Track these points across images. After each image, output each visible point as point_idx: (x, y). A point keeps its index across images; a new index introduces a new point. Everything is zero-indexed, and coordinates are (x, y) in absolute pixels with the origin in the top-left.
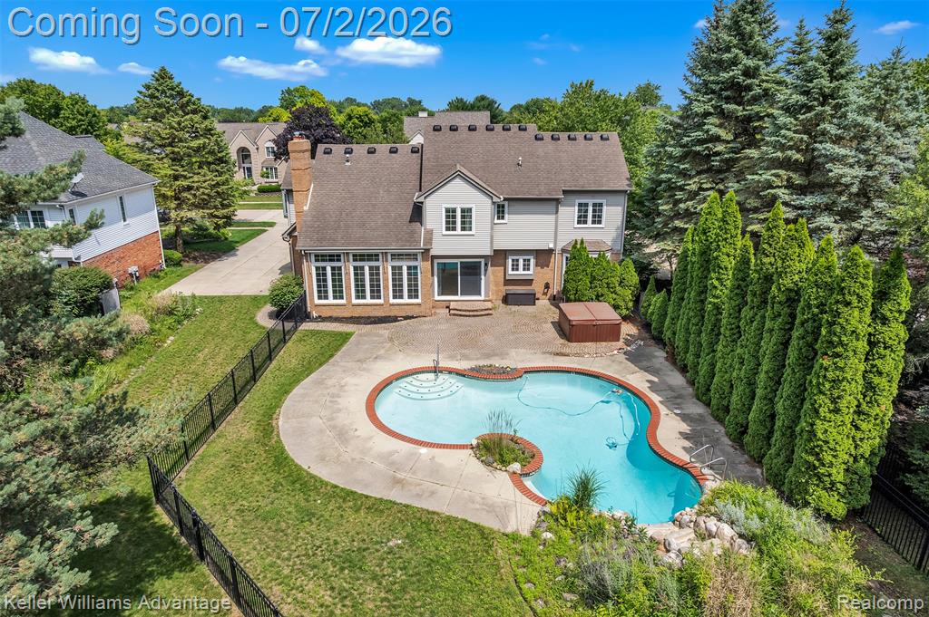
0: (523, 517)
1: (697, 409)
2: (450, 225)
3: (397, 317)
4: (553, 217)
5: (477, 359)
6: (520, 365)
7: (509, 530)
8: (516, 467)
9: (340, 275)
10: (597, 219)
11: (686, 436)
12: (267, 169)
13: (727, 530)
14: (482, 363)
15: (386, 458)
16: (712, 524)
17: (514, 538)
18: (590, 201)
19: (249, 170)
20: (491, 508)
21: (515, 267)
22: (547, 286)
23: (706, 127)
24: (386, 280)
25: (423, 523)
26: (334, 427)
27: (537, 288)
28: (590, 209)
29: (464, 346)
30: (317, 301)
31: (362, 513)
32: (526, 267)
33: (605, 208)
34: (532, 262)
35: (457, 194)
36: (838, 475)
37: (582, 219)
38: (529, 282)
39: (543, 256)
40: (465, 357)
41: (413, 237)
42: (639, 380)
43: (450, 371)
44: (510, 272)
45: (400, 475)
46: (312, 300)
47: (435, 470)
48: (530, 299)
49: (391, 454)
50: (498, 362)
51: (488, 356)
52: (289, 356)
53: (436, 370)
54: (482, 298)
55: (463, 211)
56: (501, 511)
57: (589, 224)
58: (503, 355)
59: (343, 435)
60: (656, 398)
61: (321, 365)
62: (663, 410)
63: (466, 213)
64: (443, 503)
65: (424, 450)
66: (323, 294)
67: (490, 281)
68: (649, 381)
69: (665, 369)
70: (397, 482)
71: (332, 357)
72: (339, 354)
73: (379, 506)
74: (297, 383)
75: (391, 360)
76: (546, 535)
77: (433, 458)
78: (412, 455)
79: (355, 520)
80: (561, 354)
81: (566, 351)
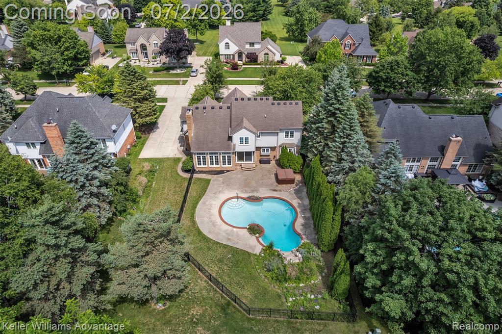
0: (258, 250)
1: (308, 215)
2: (241, 142)
3: (224, 171)
4: (276, 137)
5: (250, 193)
6: (263, 196)
7: (255, 253)
8: (257, 235)
9: (205, 158)
10: (292, 136)
11: (303, 225)
12: (155, 54)
13: (300, 255)
14: (251, 195)
15: (225, 231)
16: (298, 254)
17: (255, 255)
18: (290, 131)
19: (146, 53)
20: (251, 247)
21: (264, 151)
22: (275, 157)
23: (323, 124)
24: (220, 160)
25: (235, 251)
26: (211, 221)
27: (271, 157)
28: (290, 133)
29: (246, 186)
30: (198, 166)
31: (222, 248)
32: (267, 151)
33: (294, 133)
34: (269, 150)
35: (243, 133)
36: (326, 244)
37: (287, 136)
38: (269, 156)
39: (273, 149)
40: (246, 192)
41: (229, 146)
42: (295, 202)
43: (242, 198)
44: (262, 153)
45: (229, 237)
47: (238, 236)
48: (268, 162)
49: (226, 230)
50: (256, 195)
51: (253, 191)
52: (193, 192)
53: (237, 197)
54: (252, 162)
55: (245, 138)
56: (253, 248)
57: (289, 138)
58: (257, 191)
59: (214, 224)
60: (298, 210)
61: (203, 195)
62: (299, 215)
63: (247, 139)
64: (240, 245)
65: (235, 229)
67: (255, 158)
68: (299, 203)
69: (305, 197)
70: (229, 239)
71: (206, 191)
72: (208, 190)
73: (226, 246)
74: (197, 203)
75: (224, 193)
76: (263, 255)
77: (237, 232)
78: (232, 231)
79: (220, 250)
80: (275, 190)
81: (277, 188)
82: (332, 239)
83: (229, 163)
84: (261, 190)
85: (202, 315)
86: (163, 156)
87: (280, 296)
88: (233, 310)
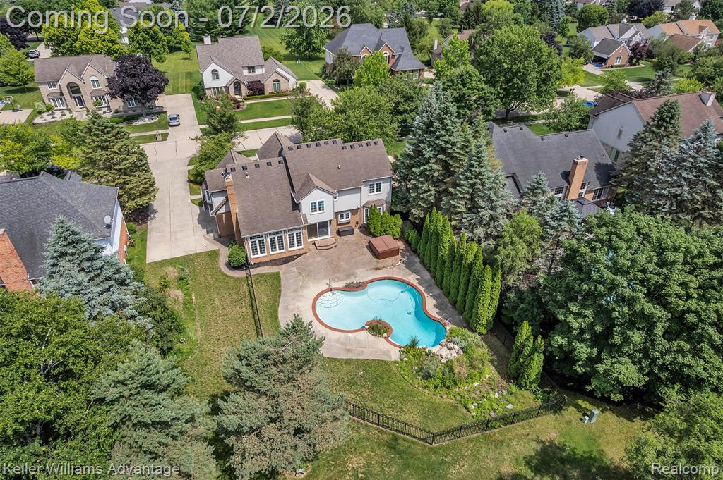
0: (395, 355)
1: (437, 291)
2: (314, 209)
3: (293, 256)
4: (359, 194)
5: (345, 279)
6: (365, 280)
7: (393, 360)
8: (385, 335)
9: (263, 243)
10: (379, 190)
11: (436, 306)
12: (96, 97)
13: (457, 347)
14: (348, 282)
15: (338, 341)
16: (452, 345)
17: (395, 362)
18: (375, 183)
19: (79, 98)
20: (384, 353)
21: (342, 218)
22: (357, 223)
23: (430, 164)
24: (286, 241)
25: (365, 364)
27: (353, 224)
28: (375, 186)
29: (335, 272)
30: (253, 257)
31: (344, 365)
32: (347, 217)
33: (382, 184)
34: (350, 214)
35: (316, 196)
36: (484, 323)
37: (372, 191)
38: (349, 223)
39: (355, 212)
40: (339, 279)
41: (297, 221)
42: (413, 279)
43: (337, 289)
44: (340, 220)
45: (348, 348)
46: (250, 255)
47: (358, 342)
48: (350, 232)
49: (339, 339)
50: (356, 280)
51: (349, 276)
52: (262, 296)
53: (331, 290)
54: (329, 236)
55: (319, 202)
56: (387, 353)
57: (375, 193)
58: (354, 275)
60: (422, 289)
61: (279, 297)
62: (426, 295)
63: (321, 203)
64: (367, 355)
65: (350, 335)
66: (255, 252)
67: (332, 229)
68: (417, 279)
69: (421, 270)
70: (349, 350)
71: (280, 291)
72: (282, 289)
73: (348, 362)
74: (276, 311)
75: (308, 288)
76: (405, 359)
77: (355, 338)
78: (347, 338)
79: (343, 369)
80: (378, 269)
81: (379, 266)
82: (491, 314)
83: (299, 243)
84: (358, 273)
85: (368, 465)
86: (186, 252)
87: (456, 407)
88: (406, 444)
